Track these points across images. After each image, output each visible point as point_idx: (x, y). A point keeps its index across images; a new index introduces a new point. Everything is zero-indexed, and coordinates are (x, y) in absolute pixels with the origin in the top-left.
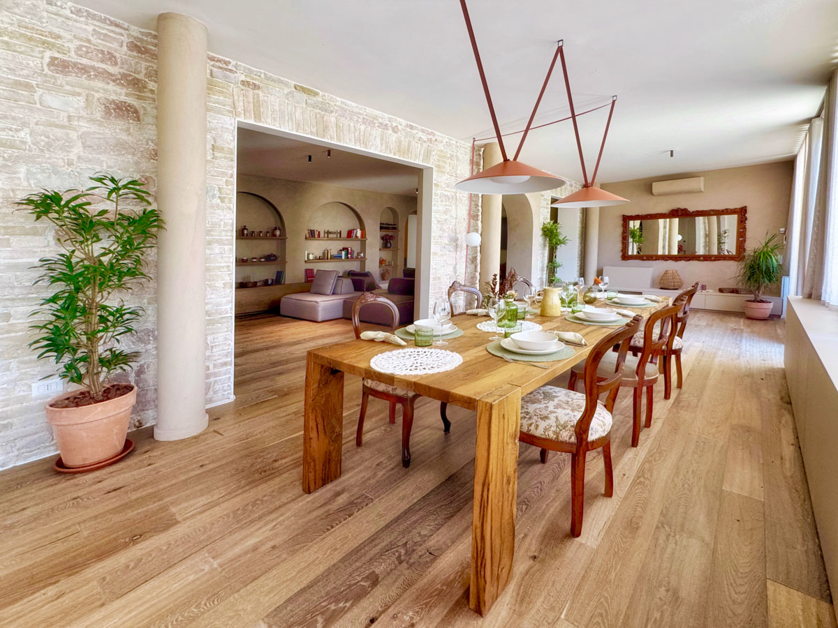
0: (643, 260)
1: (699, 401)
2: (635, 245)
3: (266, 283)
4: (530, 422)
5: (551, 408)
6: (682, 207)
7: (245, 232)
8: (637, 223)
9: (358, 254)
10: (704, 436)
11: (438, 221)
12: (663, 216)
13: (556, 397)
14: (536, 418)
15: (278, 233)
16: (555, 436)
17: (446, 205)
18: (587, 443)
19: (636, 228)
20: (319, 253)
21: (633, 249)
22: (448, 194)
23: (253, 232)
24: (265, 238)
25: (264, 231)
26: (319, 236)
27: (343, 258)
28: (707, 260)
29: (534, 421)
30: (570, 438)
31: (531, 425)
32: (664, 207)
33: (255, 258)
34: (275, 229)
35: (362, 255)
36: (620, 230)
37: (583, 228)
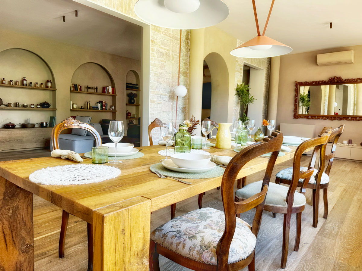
0: (308, 118)
1: (339, 229)
2: (304, 108)
3: (41, 125)
4: (179, 241)
5: (201, 228)
6: (338, 76)
7: (25, 82)
8: (307, 88)
9: (111, 107)
10: (340, 261)
11: (155, 74)
12: (324, 83)
13: (209, 217)
14: (184, 237)
15: (49, 85)
16: (198, 257)
17: (161, 61)
18: (227, 265)
19: (305, 94)
20: (81, 104)
21: (302, 110)
22: (163, 51)
23: (31, 83)
24: (40, 89)
25: (39, 83)
26: (81, 90)
27: (99, 109)
28: (353, 120)
29: (182, 240)
30: (211, 259)
31: (179, 244)
32: (324, 76)
33: (33, 105)
34: (48, 81)
35: (113, 107)
36: (292, 94)
37: (267, 92)
